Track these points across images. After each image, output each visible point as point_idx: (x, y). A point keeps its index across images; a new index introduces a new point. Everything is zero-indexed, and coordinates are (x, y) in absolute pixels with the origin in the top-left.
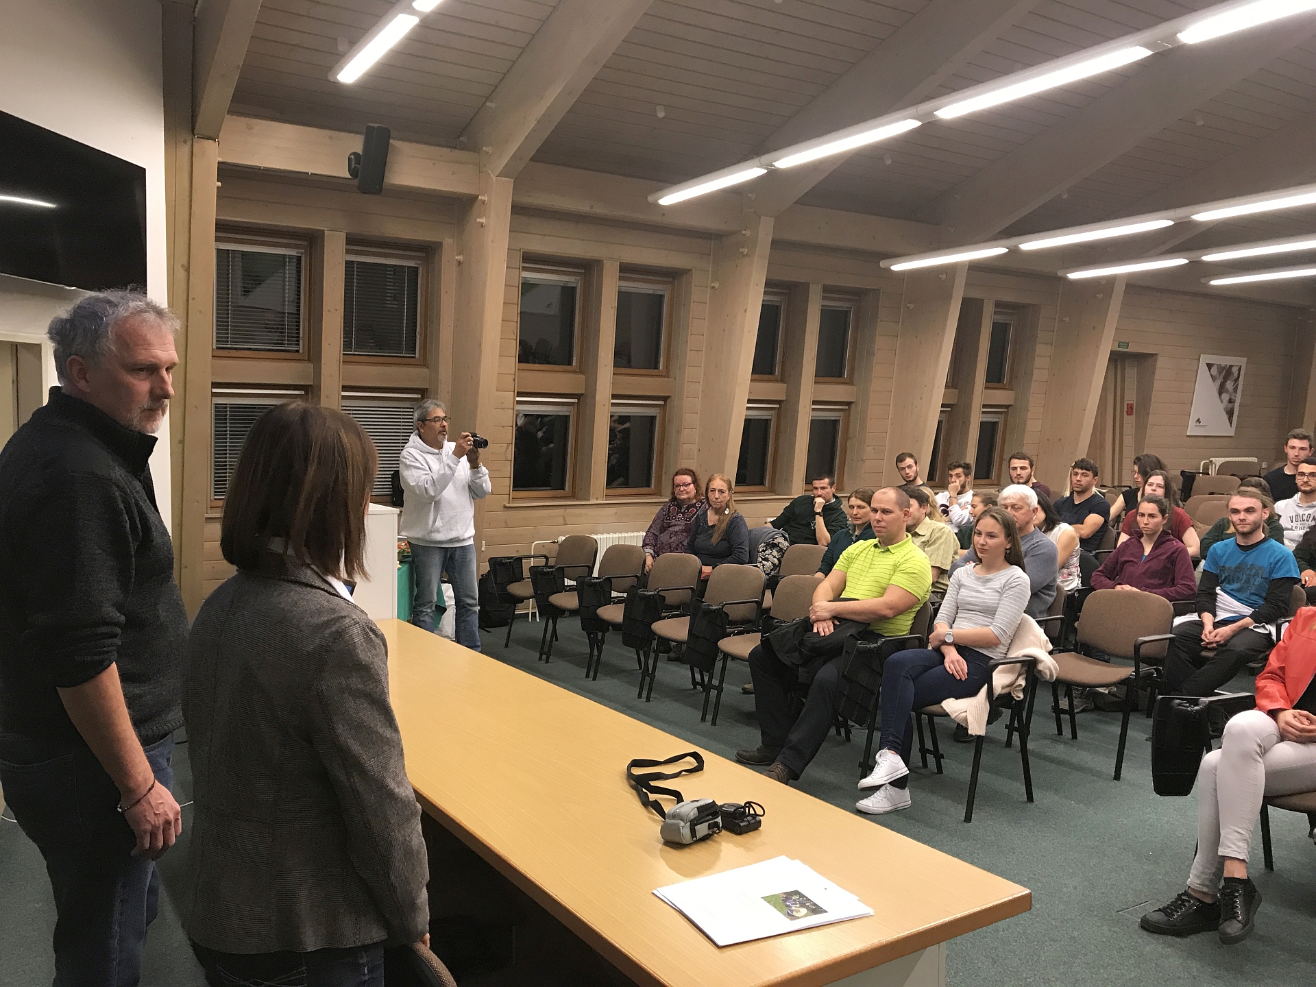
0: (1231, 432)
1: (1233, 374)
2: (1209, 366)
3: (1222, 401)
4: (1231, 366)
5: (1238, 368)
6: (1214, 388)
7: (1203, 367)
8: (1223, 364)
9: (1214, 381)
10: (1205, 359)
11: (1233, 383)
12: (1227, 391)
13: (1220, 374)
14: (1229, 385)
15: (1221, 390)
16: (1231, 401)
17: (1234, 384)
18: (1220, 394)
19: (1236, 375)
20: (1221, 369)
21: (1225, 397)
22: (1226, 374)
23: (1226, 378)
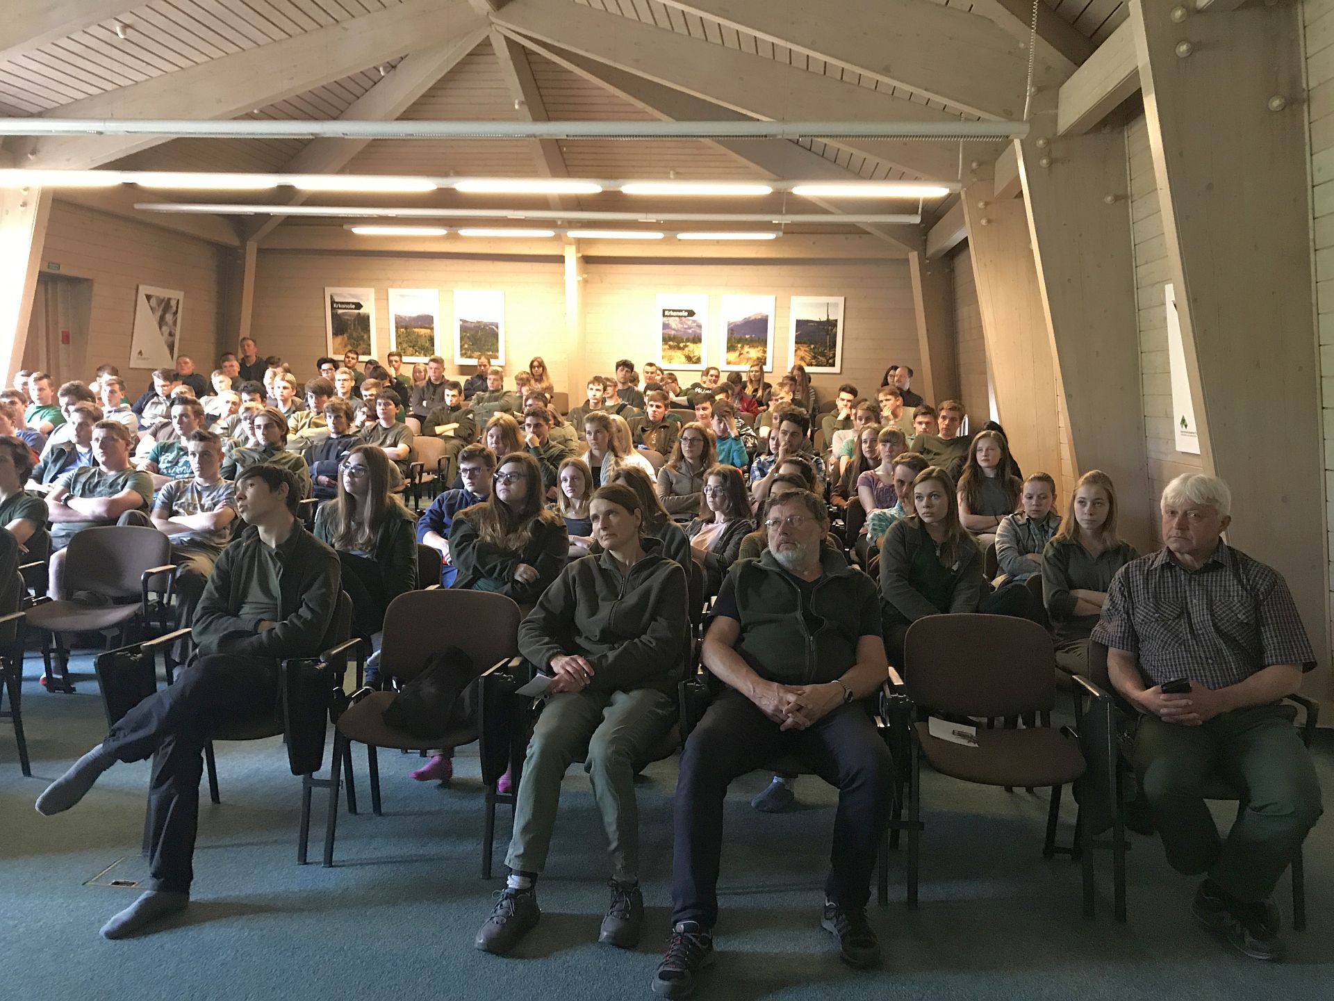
1: (171, 307)
2: (148, 297)
3: (162, 334)
4: (169, 300)
5: (176, 301)
6: (154, 320)
7: (142, 299)
8: (162, 297)
9: (153, 313)
10: (143, 290)
11: (172, 316)
12: (167, 324)
13: (159, 307)
14: (169, 317)
15: (161, 323)
16: (171, 334)
17: (173, 318)
18: (160, 328)
19: (174, 308)
20: (160, 301)
21: (166, 330)
22: (166, 305)
23: (165, 311)
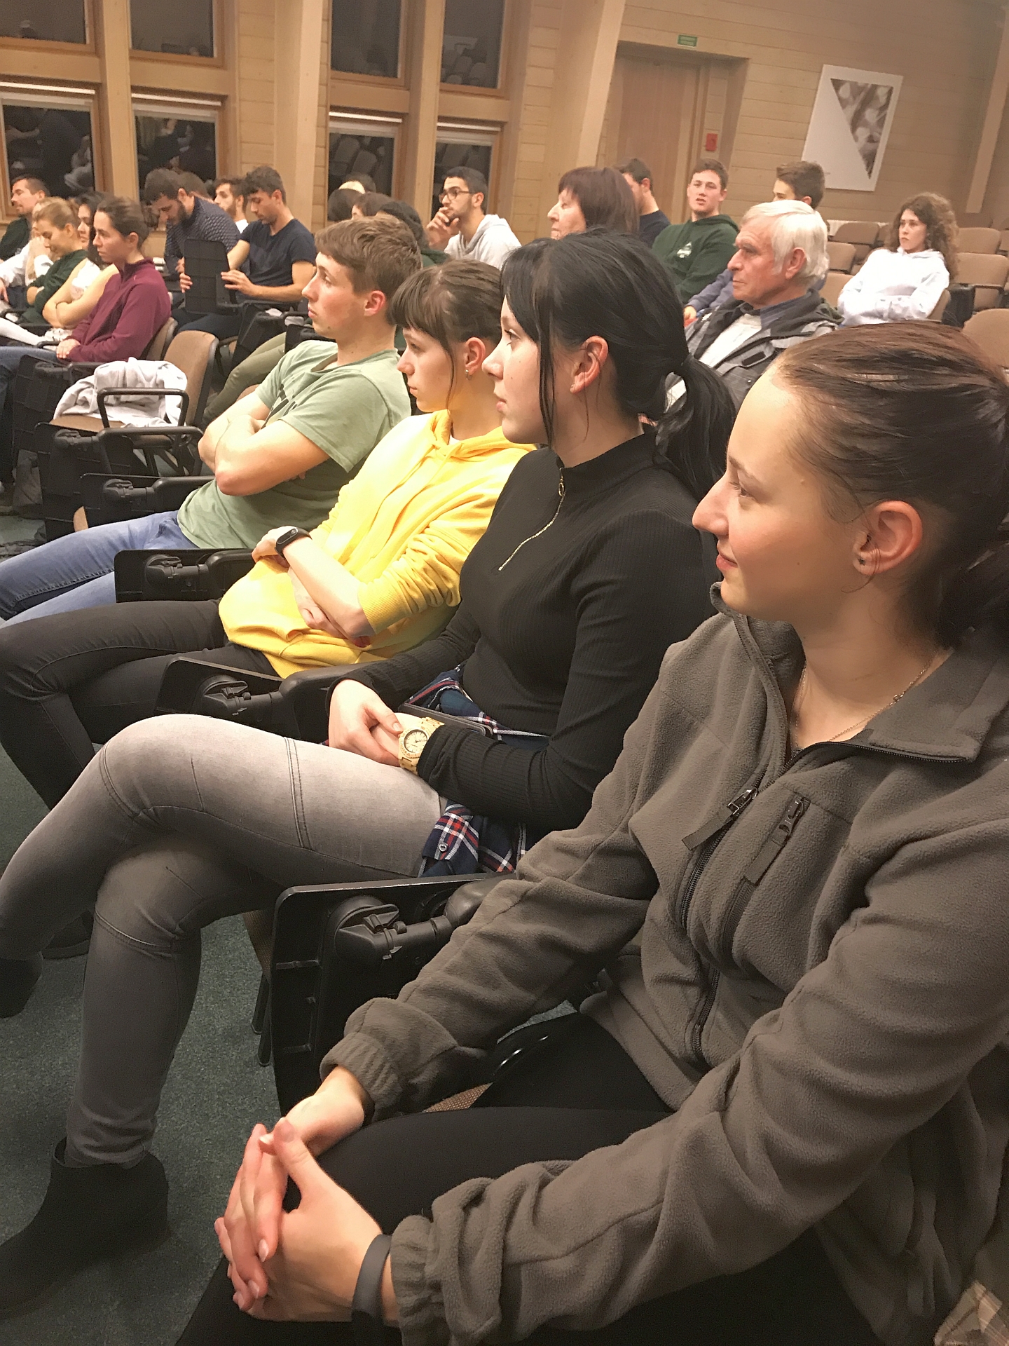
0: (870, 185)
1: (877, 98)
2: (837, 84)
3: (856, 139)
4: (875, 87)
5: (886, 90)
6: (842, 118)
7: (825, 87)
8: (861, 82)
9: (844, 107)
10: (830, 72)
11: (877, 112)
12: (866, 124)
13: (854, 98)
14: (870, 115)
15: (856, 122)
16: (871, 139)
17: (879, 115)
18: (854, 129)
19: (883, 100)
20: (856, 89)
21: (863, 133)
22: (866, 97)
23: (865, 104)
